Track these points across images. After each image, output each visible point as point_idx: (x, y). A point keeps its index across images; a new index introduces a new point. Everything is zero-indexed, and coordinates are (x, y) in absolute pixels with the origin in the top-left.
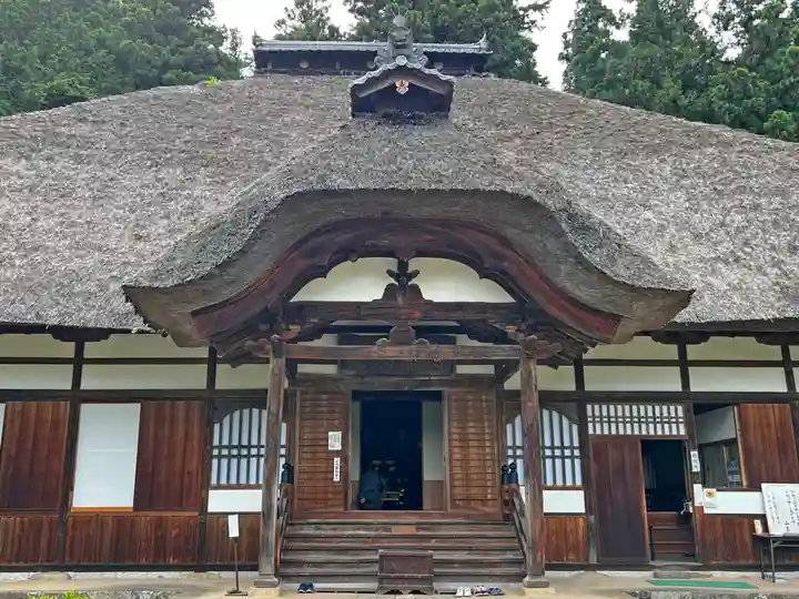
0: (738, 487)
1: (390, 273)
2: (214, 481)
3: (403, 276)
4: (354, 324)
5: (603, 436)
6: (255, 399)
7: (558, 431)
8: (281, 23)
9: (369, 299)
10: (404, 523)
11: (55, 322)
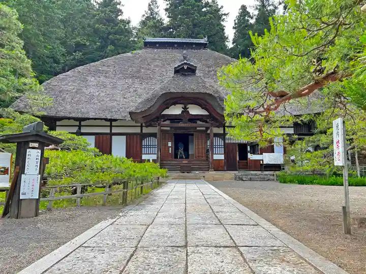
0: (258, 154)
1: (183, 108)
2: (143, 153)
3: (185, 109)
4: (174, 119)
5: (229, 143)
6: (154, 135)
7: (218, 142)
8: (144, 15)
9: (178, 113)
11: (110, 118)
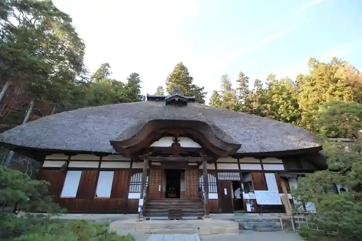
1: (173, 141)
2: (130, 191)
3: (176, 141)
5: (221, 180)
6: (140, 171)
7: (212, 179)
9: (168, 146)
10: (175, 202)
